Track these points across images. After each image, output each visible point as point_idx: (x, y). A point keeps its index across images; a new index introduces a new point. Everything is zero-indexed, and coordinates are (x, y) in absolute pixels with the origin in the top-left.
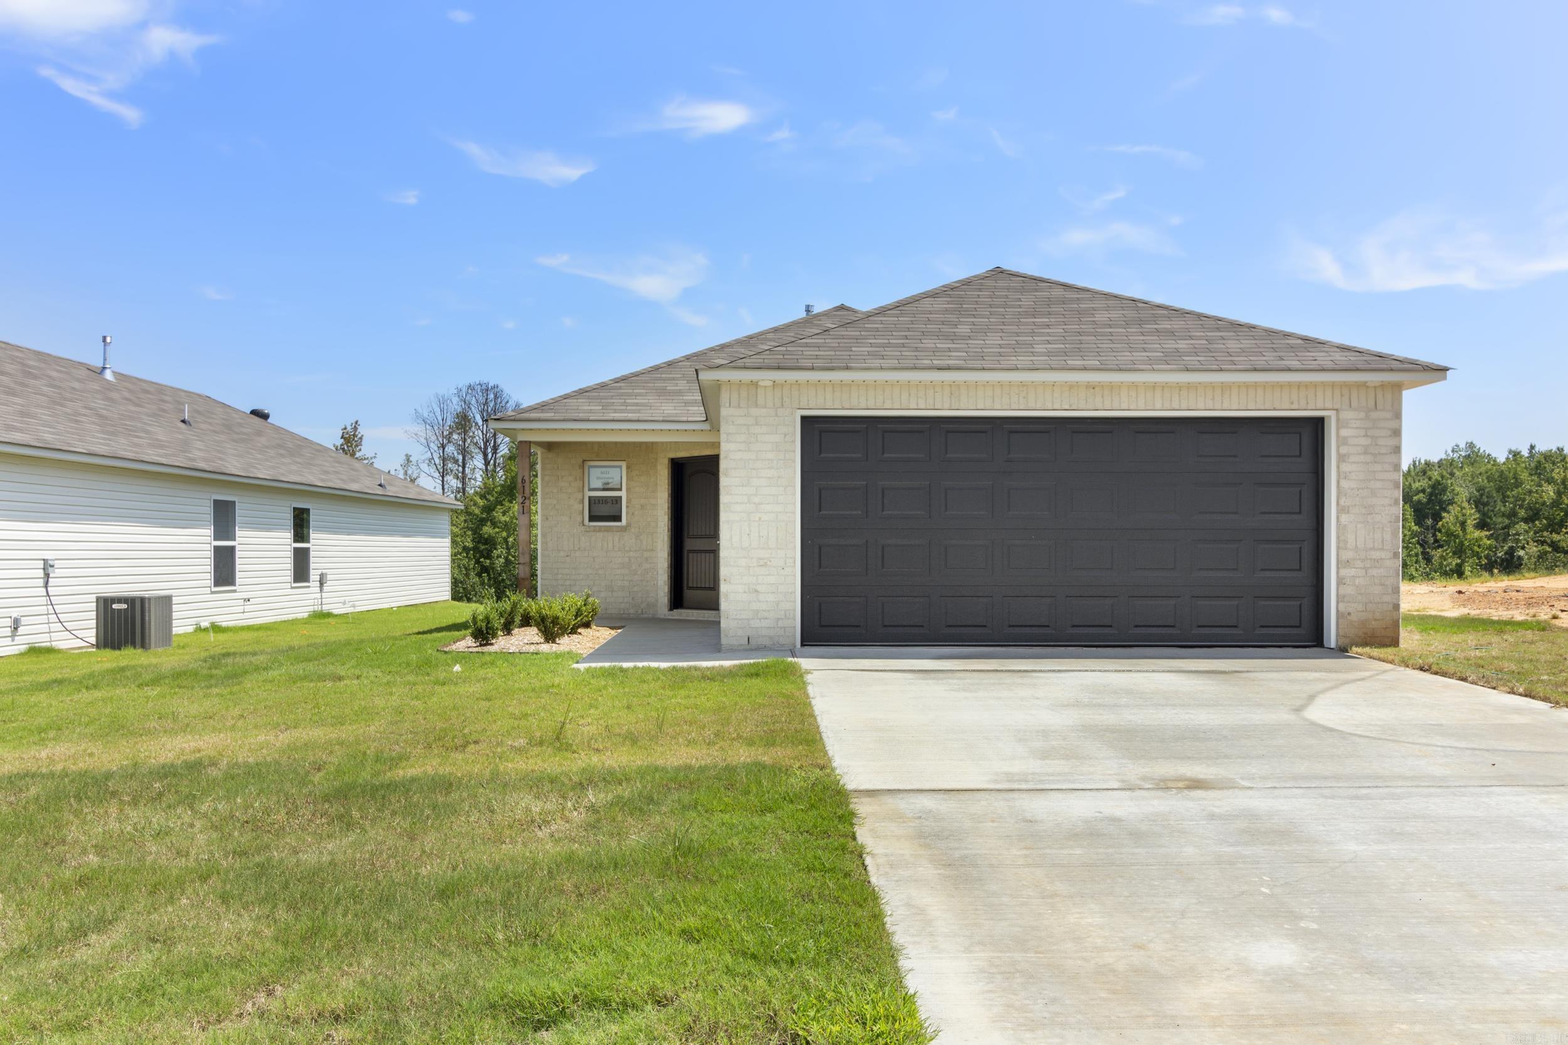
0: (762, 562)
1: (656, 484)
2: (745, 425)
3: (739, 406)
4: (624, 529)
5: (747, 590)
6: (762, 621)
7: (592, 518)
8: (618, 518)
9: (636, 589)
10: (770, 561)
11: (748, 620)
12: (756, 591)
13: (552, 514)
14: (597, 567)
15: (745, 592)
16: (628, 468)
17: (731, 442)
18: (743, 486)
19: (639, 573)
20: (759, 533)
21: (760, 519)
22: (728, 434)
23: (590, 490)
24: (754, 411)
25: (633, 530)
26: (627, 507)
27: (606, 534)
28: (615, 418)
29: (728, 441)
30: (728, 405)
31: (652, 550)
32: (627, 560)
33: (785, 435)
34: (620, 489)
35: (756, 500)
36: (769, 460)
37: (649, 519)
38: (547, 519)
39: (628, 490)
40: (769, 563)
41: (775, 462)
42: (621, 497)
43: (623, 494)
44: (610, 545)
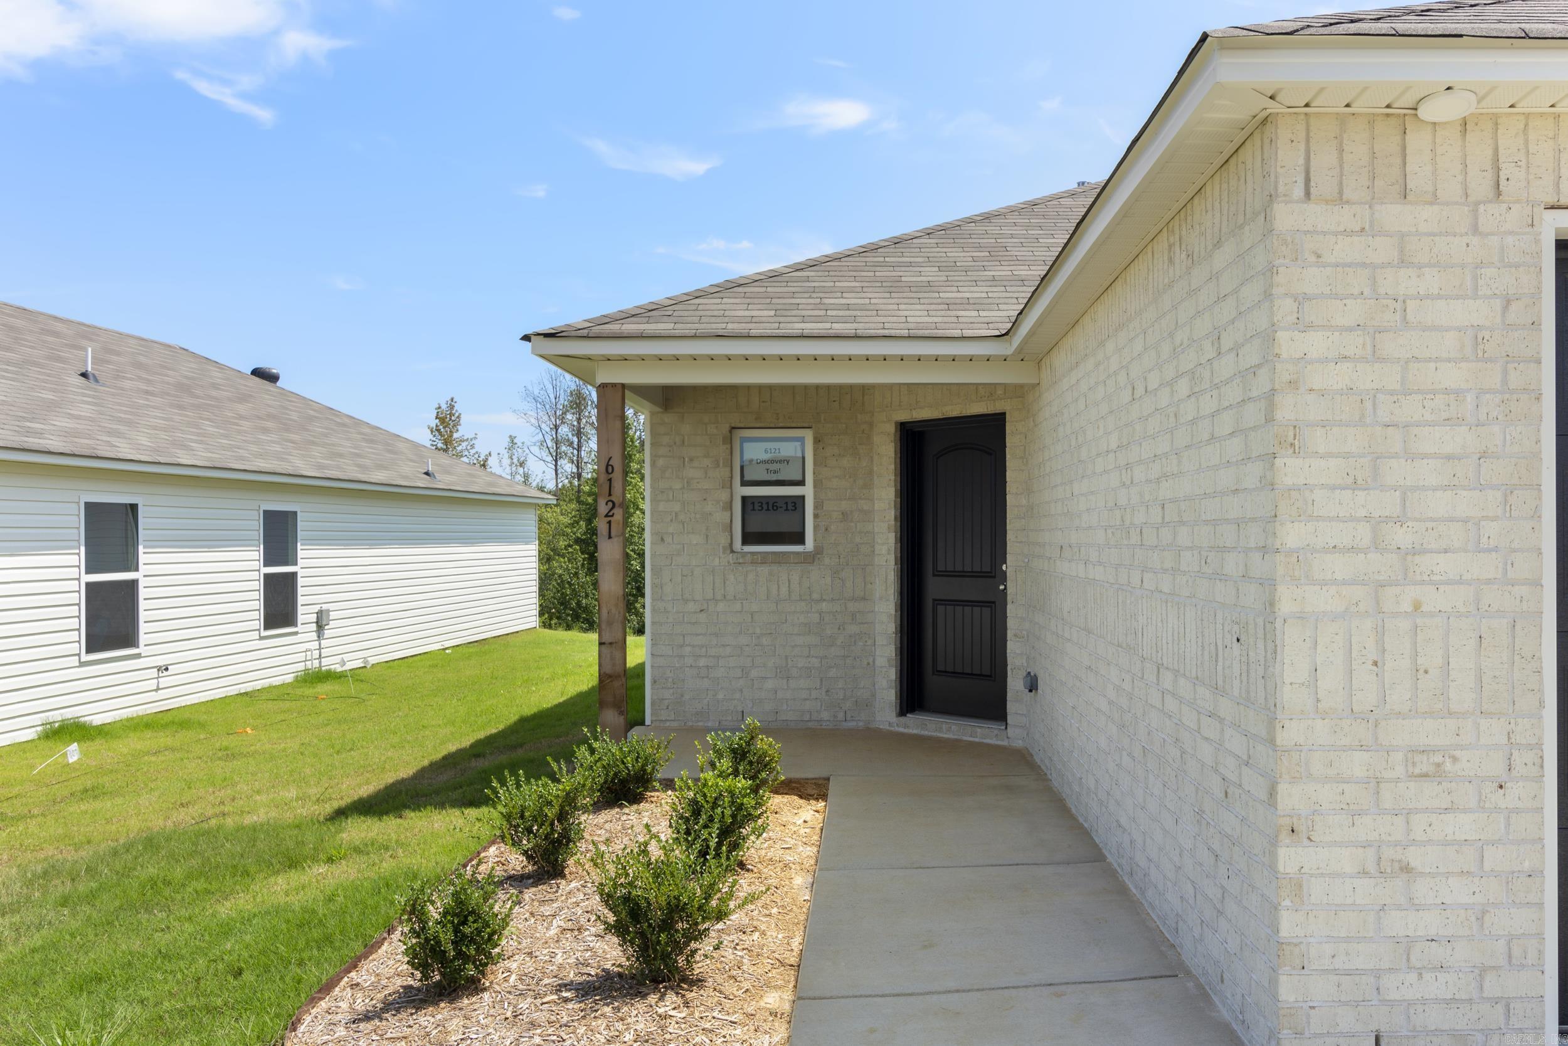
0: (1424, 765)
1: (871, 473)
2: (1364, 265)
3: (1340, 199)
4: (810, 559)
5: (1372, 868)
6: (1427, 976)
7: (749, 538)
8: (798, 538)
9: (832, 673)
10: (1455, 759)
11: (1377, 974)
12: (1406, 869)
13: (671, 530)
14: (758, 631)
15: (1364, 873)
16: (817, 441)
17: (1310, 327)
18: (1355, 486)
19: (839, 642)
20: (1415, 655)
21: (1417, 606)
22: (1302, 300)
23: (744, 483)
24: (1393, 215)
25: (827, 561)
26: (816, 516)
27: (775, 568)
28: (806, 332)
29: (1303, 326)
30: (1298, 192)
31: (864, 599)
32: (815, 618)
33: (1508, 303)
34: (801, 483)
35: (1402, 537)
36: (1446, 391)
37: (858, 540)
38: (662, 539)
39: (817, 484)
40: (1448, 766)
41: (1470, 397)
42: (803, 497)
43: (807, 491)
44: (784, 590)
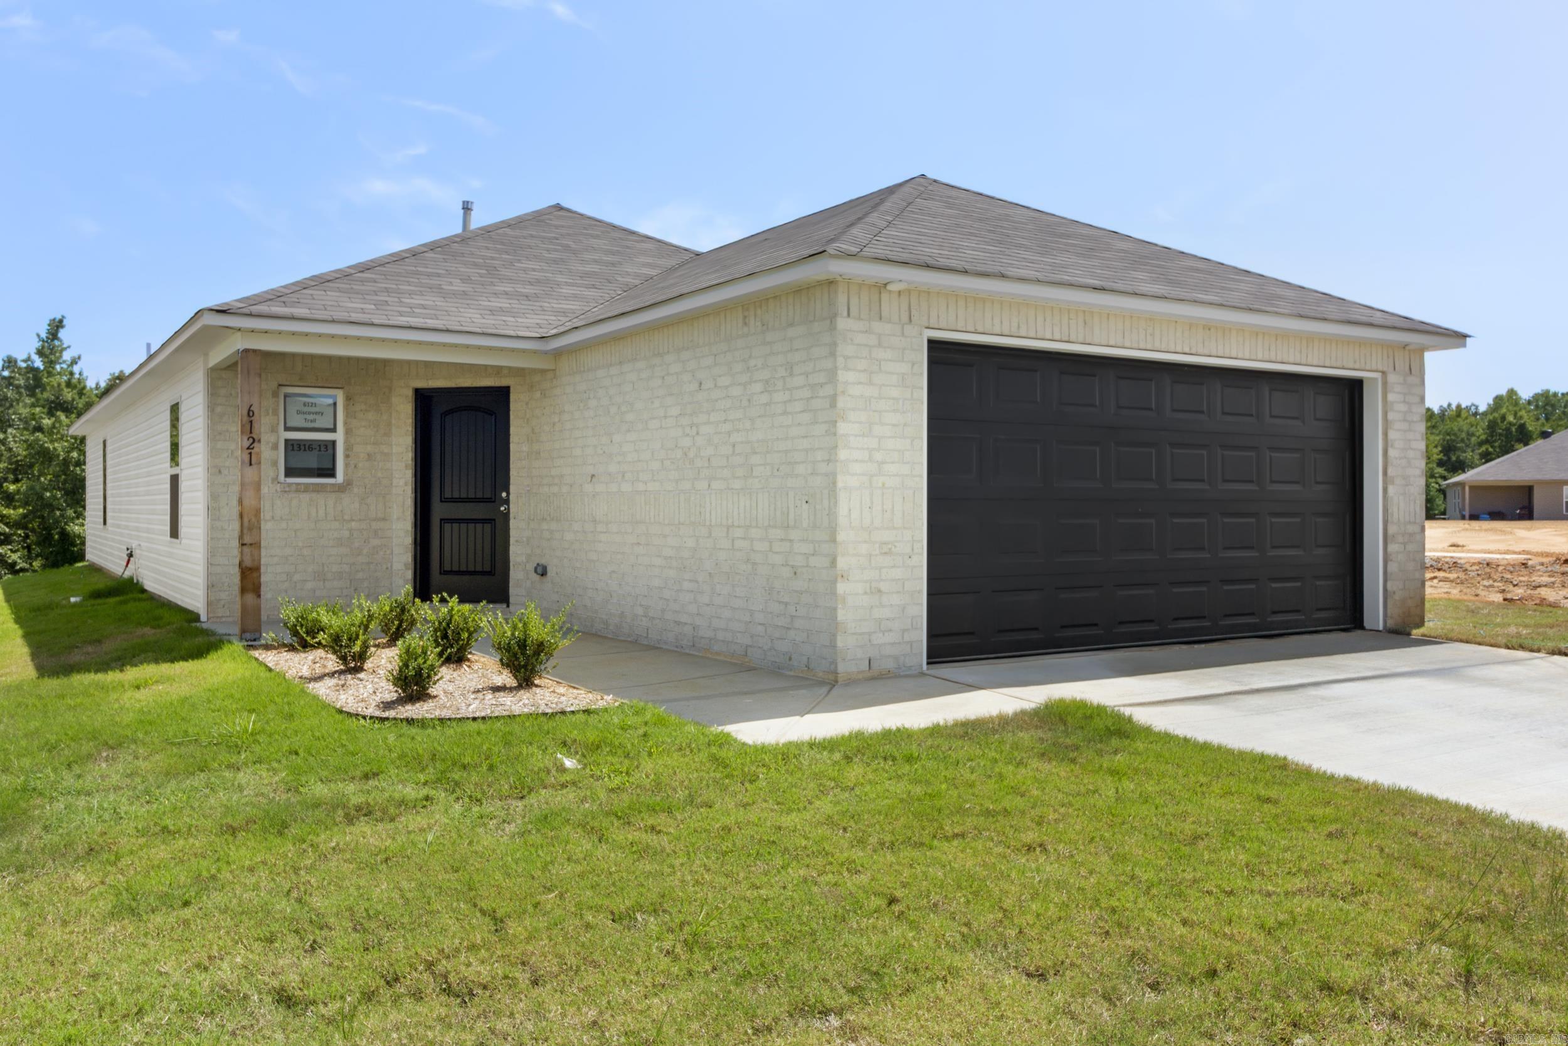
0: (885, 549)
1: (389, 424)
2: (866, 345)
3: (860, 319)
4: (341, 489)
5: (868, 591)
6: (886, 634)
7: (290, 472)
8: (330, 473)
9: (360, 575)
10: (895, 546)
11: (870, 634)
12: (880, 591)
13: (227, 464)
14: (300, 544)
15: (866, 593)
16: (348, 399)
17: (849, 369)
18: (863, 435)
19: (365, 551)
20: (883, 504)
21: (883, 485)
22: (846, 358)
23: (287, 429)
24: (877, 326)
25: (356, 490)
26: (347, 456)
27: (314, 495)
29: (847, 369)
30: (845, 313)
31: (384, 519)
32: (346, 534)
33: (913, 364)
34: (334, 430)
35: (878, 456)
36: (894, 399)
37: (379, 474)
38: (220, 472)
39: (348, 432)
40: (893, 549)
41: (901, 402)
42: (334, 443)
43: (339, 437)
44: (321, 512)
